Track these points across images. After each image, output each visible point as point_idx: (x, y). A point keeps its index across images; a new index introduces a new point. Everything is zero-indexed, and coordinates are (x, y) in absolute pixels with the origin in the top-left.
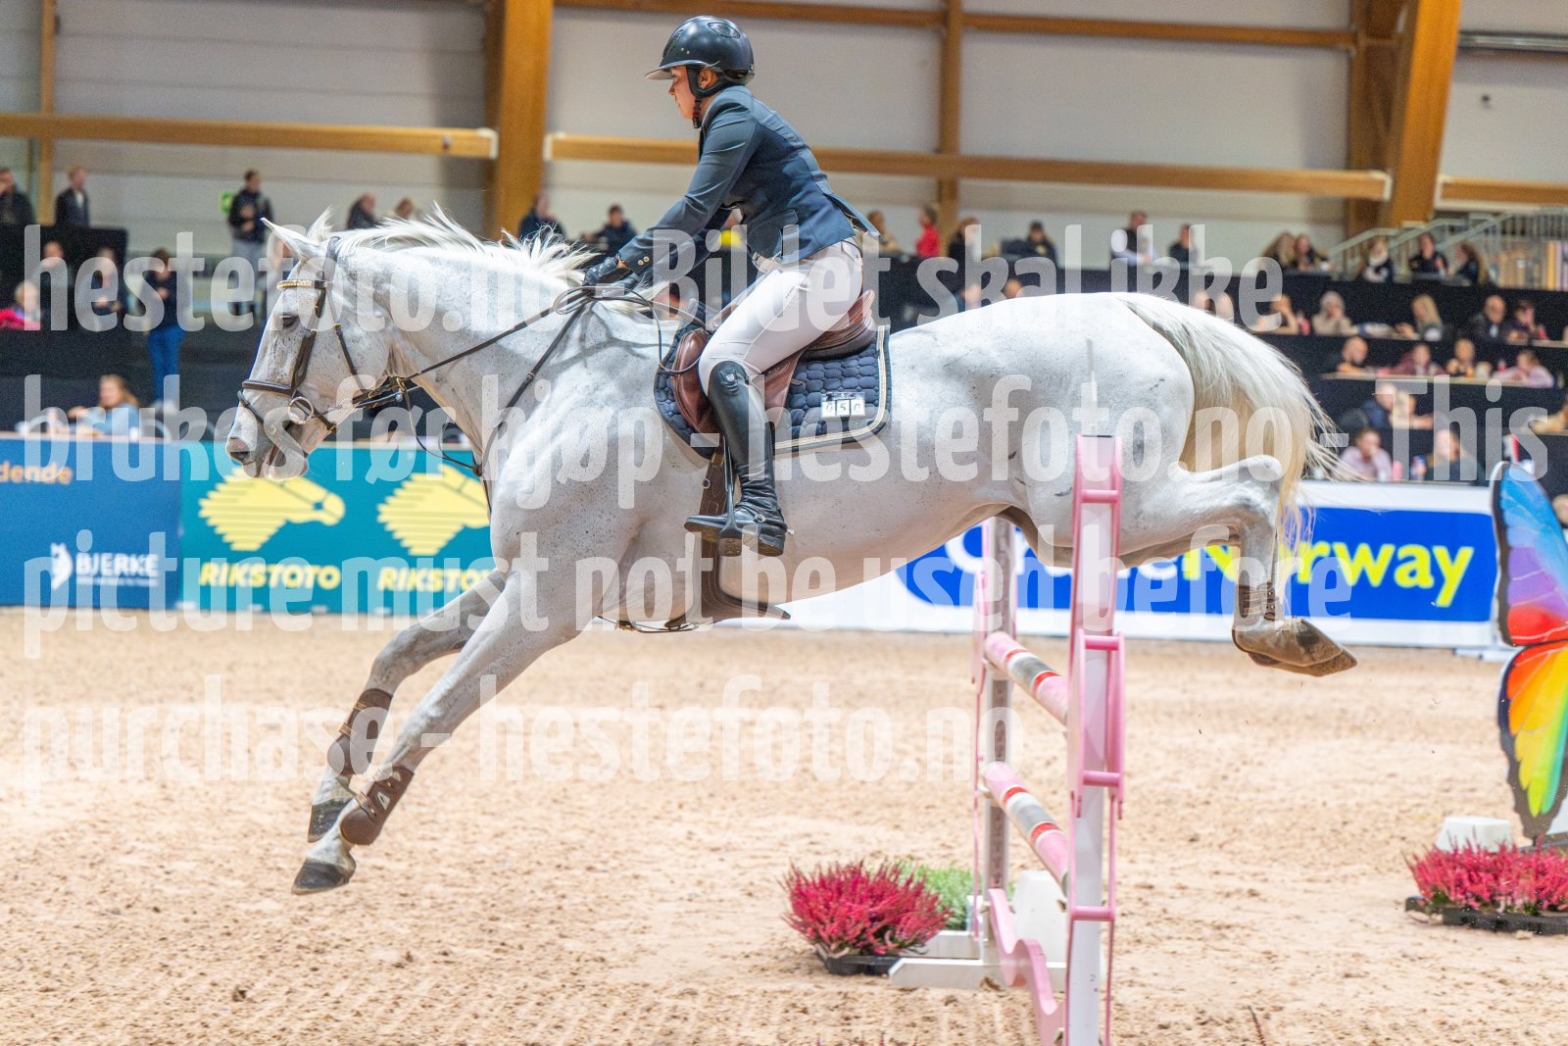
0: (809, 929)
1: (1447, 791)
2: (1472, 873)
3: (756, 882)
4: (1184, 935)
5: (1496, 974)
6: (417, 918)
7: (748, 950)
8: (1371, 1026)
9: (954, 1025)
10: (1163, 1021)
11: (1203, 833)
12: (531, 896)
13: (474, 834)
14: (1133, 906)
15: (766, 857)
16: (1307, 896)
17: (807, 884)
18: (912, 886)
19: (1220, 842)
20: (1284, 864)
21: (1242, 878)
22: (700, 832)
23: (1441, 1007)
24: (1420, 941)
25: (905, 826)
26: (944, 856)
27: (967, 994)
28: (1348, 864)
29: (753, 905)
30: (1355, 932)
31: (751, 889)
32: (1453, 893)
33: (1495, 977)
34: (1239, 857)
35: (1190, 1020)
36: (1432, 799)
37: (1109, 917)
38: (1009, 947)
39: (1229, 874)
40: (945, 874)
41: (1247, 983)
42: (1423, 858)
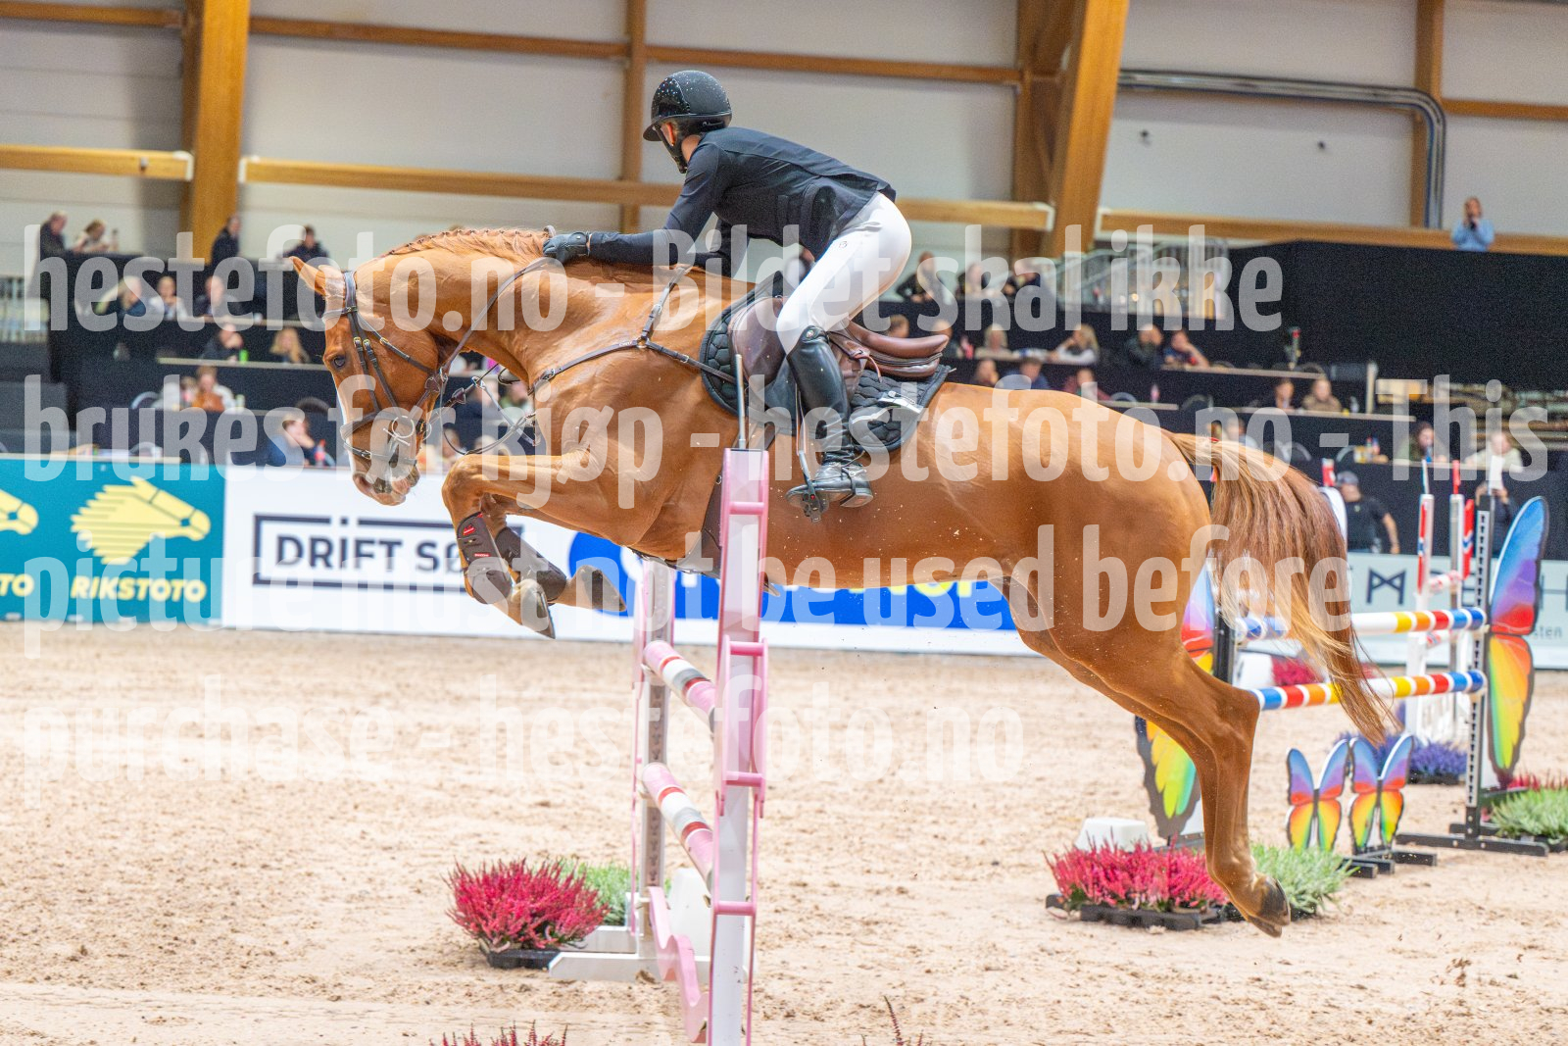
0: (472, 924)
1: (1092, 794)
2: (1109, 871)
3: (425, 880)
4: (834, 931)
5: (1129, 967)
6: (94, 913)
7: (413, 944)
12: (206, 892)
13: (154, 833)
14: (787, 903)
15: (435, 856)
16: (953, 893)
17: (471, 881)
18: (572, 883)
20: (931, 863)
21: (891, 876)
22: (373, 832)
23: (1074, 999)
24: (1058, 936)
25: (569, 825)
26: (608, 856)
27: (623, 987)
29: (421, 902)
30: (997, 927)
31: (420, 886)
32: (1090, 890)
33: (1126, 970)
36: (1077, 801)
37: (750, 912)
38: (663, 943)
39: (879, 873)
40: (605, 872)
41: (890, 976)
42: (1063, 857)
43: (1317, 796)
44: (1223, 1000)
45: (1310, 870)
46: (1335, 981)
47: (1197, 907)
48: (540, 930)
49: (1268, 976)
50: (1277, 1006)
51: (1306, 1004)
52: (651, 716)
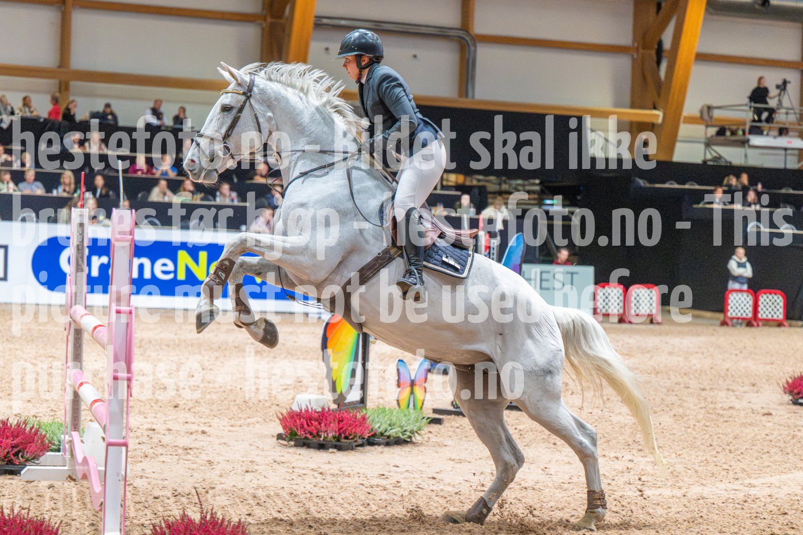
1: (300, 382)
2: (309, 421)
4: (169, 453)
5: (318, 469)
8: (257, 495)
9: (52, 499)
10: (156, 495)
11: (181, 403)
14: (144, 439)
16: (230, 433)
18: (33, 430)
19: (189, 408)
20: (220, 418)
21: (199, 425)
23: (291, 486)
24: (283, 454)
25: (32, 401)
26: (52, 416)
27: (60, 483)
28: (251, 418)
30: (252, 450)
32: (299, 431)
33: (318, 471)
34: (198, 415)
35: (169, 494)
36: (293, 386)
37: (125, 445)
38: (80, 460)
39: (192, 423)
40: (50, 424)
41: (198, 476)
42: (286, 415)
43: (413, 384)
44: (366, 486)
45: (408, 420)
46: (421, 475)
47: (352, 439)
48: (16, 454)
49: (388, 473)
50: (392, 488)
51: (406, 487)
52: (75, 344)
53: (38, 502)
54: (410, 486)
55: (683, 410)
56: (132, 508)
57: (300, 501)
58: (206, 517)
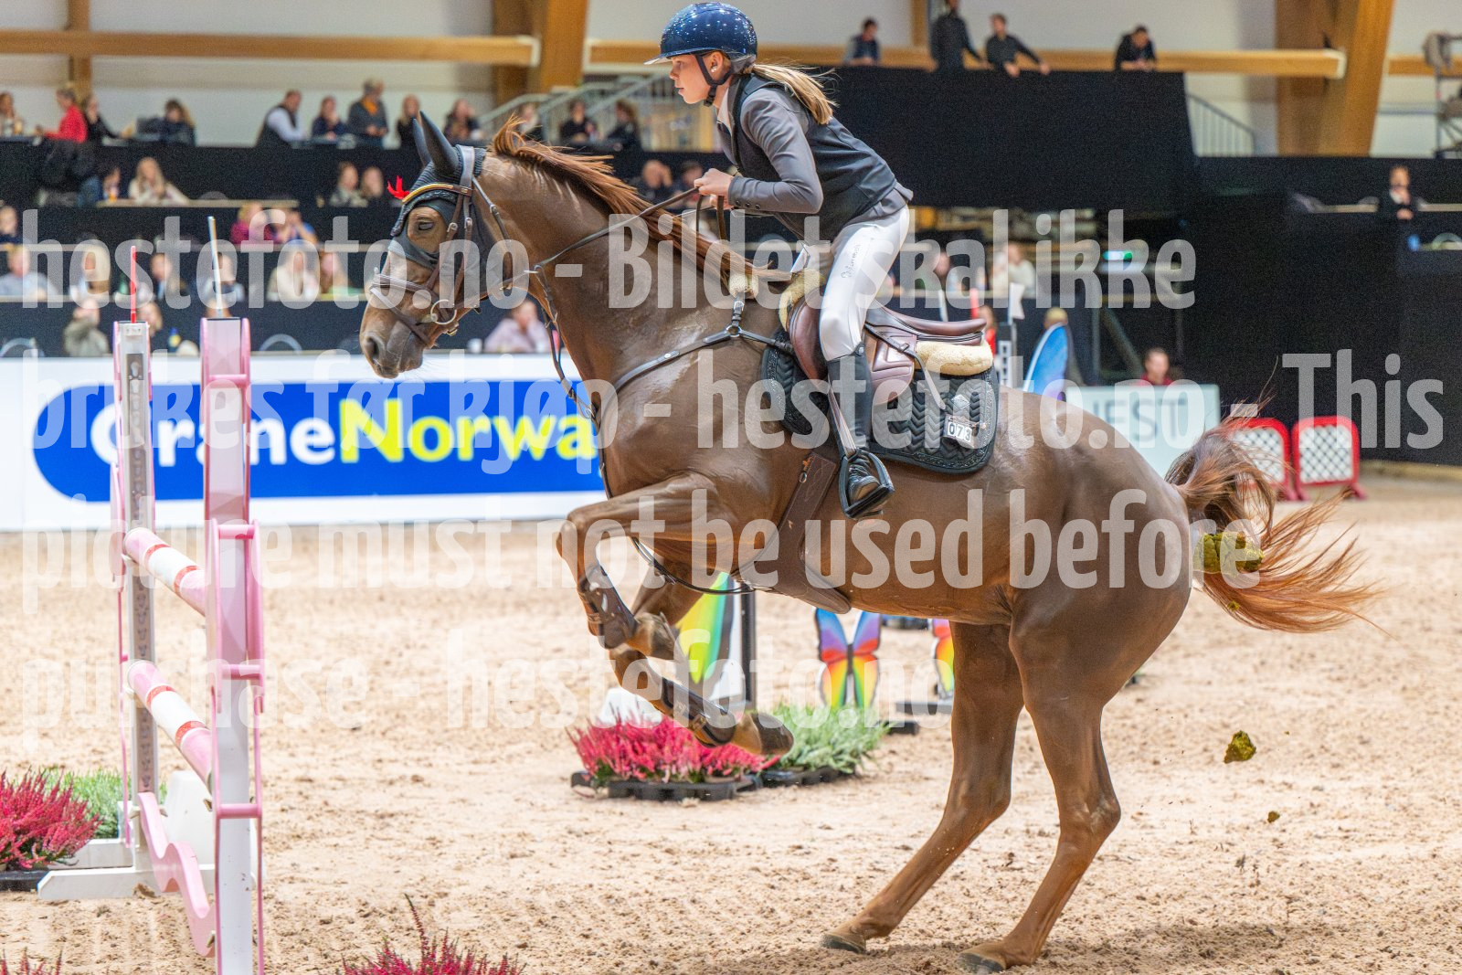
2: (636, 744)
5: (663, 843)
8: (536, 905)
9: (107, 936)
10: (325, 916)
11: (365, 720)
14: (293, 800)
16: (472, 778)
18: (58, 795)
19: (383, 729)
20: (449, 747)
21: (406, 764)
23: (607, 881)
24: (587, 816)
25: (52, 734)
26: (95, 763)
27: (121, 904)
28: (515, 743)
30: (521, 811)
32: (617, 765)
33: (661, 847)
34: (402, 743)
35: (352, 913)
37: (256, 814)
38: (160, 850)
39: (391, 761)
40: (93, 781)
41: (411, 871)
42: (587, 732)
43: (850, 653)
44: (764, 871)
45: (846, 729)
46: (879, 843)
47: (729, 775)
48: (25, 848)
49: (809, 843)
50: (820, 874)
51: (850, 869)
52: (136, 609)
53: (78, 945)
54: (857, 867)
55: (1422, 676)
56: (275, 947)
57: (627, 911)
58: (433, 956)
